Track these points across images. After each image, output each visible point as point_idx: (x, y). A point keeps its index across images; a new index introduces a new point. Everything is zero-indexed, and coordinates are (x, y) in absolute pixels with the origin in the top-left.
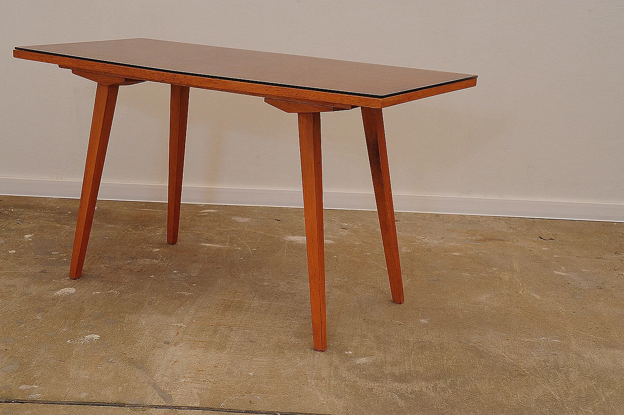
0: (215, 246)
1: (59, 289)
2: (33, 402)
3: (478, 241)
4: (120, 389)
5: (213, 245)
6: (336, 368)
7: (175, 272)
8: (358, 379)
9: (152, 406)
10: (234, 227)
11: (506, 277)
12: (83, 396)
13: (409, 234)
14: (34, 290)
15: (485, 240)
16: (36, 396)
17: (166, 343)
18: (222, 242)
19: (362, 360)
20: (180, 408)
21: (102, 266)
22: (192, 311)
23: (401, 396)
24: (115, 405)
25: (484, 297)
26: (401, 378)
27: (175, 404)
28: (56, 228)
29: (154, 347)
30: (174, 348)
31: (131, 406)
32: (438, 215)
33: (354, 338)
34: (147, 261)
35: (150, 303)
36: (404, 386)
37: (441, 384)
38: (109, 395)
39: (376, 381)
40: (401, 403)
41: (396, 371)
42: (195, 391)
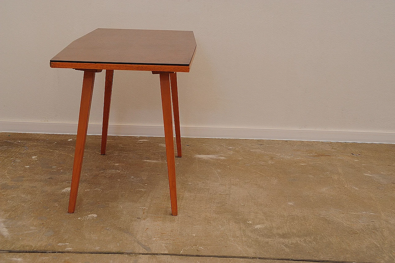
0: (153, 161)
1: (64, 188)
2: (69, 252)
3: (314, 156)
4: (118, 244)
5: (151, 161)
6: (244, 231)
7: (133, 177)
8: (258, 237)
9: (140, 254)
10: (162, 150)
11: (336, 177)
12: (97, 249)
13: (271, 153)
14: (48, 189)
15: (319, 156)
16: (69, 249)
17: (138, 218)
18: (157, 159)
19: (258, 226)
20: (157, 254)
21: (86, 174)
22: (149, 200)
23: (286, 246)
24: (117, 253)
25: (324, 189)
26: (284, 236)
27: (153, 252)
28: (50, 152)
29: (132, 221)
30: (144, 221)
31: (127, 254)
32: (287, 141)
33: (250, 214)
34: (113, 171)
35: (122, 196)
36: (286, 240)
37: (308, 239)
38: (112, 247)
39: (270, 238)
40: (287, 250)
41: (280, 232)
42: (163, 245)
